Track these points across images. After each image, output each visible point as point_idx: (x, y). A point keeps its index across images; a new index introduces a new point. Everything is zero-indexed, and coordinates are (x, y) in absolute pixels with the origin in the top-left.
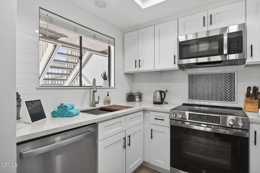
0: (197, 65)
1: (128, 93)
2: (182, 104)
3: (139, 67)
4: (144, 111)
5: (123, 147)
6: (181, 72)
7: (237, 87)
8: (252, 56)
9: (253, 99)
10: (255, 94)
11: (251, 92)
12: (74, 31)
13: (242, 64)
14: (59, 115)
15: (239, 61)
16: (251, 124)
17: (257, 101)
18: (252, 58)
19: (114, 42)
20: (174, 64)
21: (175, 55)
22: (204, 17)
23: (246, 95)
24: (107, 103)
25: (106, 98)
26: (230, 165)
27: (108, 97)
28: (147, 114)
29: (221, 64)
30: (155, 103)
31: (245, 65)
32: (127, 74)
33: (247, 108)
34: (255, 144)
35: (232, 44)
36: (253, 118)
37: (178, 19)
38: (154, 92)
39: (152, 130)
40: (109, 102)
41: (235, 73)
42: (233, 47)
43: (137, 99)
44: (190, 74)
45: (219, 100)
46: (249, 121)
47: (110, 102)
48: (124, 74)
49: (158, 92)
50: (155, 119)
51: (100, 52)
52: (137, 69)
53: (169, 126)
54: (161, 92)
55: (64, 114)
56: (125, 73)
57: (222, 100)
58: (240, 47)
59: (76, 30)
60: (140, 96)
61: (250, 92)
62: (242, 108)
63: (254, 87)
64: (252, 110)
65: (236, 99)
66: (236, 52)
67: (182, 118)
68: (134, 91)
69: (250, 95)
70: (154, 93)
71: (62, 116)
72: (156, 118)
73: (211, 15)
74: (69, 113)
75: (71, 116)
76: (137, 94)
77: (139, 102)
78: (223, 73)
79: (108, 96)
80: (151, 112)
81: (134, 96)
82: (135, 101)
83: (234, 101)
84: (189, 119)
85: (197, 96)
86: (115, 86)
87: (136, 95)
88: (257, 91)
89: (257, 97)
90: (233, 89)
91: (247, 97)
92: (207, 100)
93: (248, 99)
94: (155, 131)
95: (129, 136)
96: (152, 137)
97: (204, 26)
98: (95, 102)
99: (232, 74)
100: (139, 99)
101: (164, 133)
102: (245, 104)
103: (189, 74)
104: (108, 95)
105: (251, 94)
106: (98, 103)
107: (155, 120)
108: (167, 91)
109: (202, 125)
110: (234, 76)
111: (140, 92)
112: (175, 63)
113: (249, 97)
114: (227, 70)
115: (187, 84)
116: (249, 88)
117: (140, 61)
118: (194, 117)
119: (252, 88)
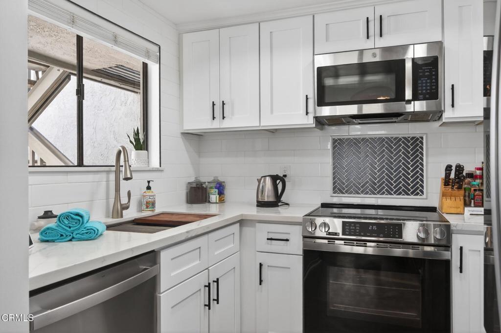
0: (352, 120)
1: (190, 181)
2: (320, 205)
3: (223, 119)
4: (242, 222)
5: (205, 305)
6: (318, 132)
7: (427, 166)
8: (453, 106)
9: (456, 188)
10: (459, 178)
11: (452, 176)
12: (70, 23)
13: (436, 120)
14: (62, 235)
15: (431, 115)
16: (454, 236)
17: (462, 192)
18: (453, 110)
19: (158, 54)
20: (307, 115)
21: (307, 96)
22: (368, 18)
23: (444, 181)
24: (147, 207)
25: (144, 196)
26: (419, 319)
27: (149, 193)
28: (247, 230)
29: (400, 118)
30: (261, 204)
31: (440, 123)
32: (187, 135)
33: (445, 207)
34: (461, 272)
35: (420, 82)
36: (457, 224)
37: (314, 16)
38: (260, 178)
39: (261, 265)
40: (151, 205)
41: (422, 138)
42: (422, 87)
43: (214, 197)
44: (336, 138)
45: (395, 193)
46: (452, 230)
47: (153, 204)
48: (179, 135)
49: (268, 180)
50: (268, 239)
51: (93, 70)
52: (217, 124)
53: (301, 252)
54: (275, 178)
55: (74, 233)
56: (183, 134)
57: (400, 194)
58: (434, 87)
59: (73, 22)
60: (221, 188)
61: (450, 175)
62: (436, 208)
63: (457, 166)
64: (453, 209)
65: (425, 191)
66: (427, 96)
67: (329, 233)
68: (206, 178)
69: (451, 181)
70: (259, 181)
71: (69, 238)
72: (270, 238)
73: (381, 16)
74: (88, 230)
75: (92, 238)
76: (213, 185)
77: (218, 205)
78: (400, 136)
79: (149, 191)
80: (257, 224)
81: (206, 189)
82: (209, 202)
83: (421, 195)
84: (343, 234)
85: (352, 187)
86: (160, 166)
87: (211, 188)
88: (462, 173)
89: (462, 184)
90: (420, 169)
91: (445, 185)
92: (370, 194)
93: (447, 189)
94: (268, 266)
95: (217, 281)
96: (261, 281)
97: (368, 38)
98: (121, 205)
99: (418, 139)
100: (218, 196)
101: (289, 268)
102: (442, 200)
103: (334, 137)
104: (149, 188)
105: (453, 180)
106: (127, 208)
107: (269, 241)
108: (285, 176)
109: (369, 244)
110: (422, 143)
111: (221, 179)
112: (307, 113)
113: (448, 185)
114: (409, 131)
115: (329, 160)
116: (449, 168)
117: (223, 104)
118: (353, 229)
119: (454, 168)
